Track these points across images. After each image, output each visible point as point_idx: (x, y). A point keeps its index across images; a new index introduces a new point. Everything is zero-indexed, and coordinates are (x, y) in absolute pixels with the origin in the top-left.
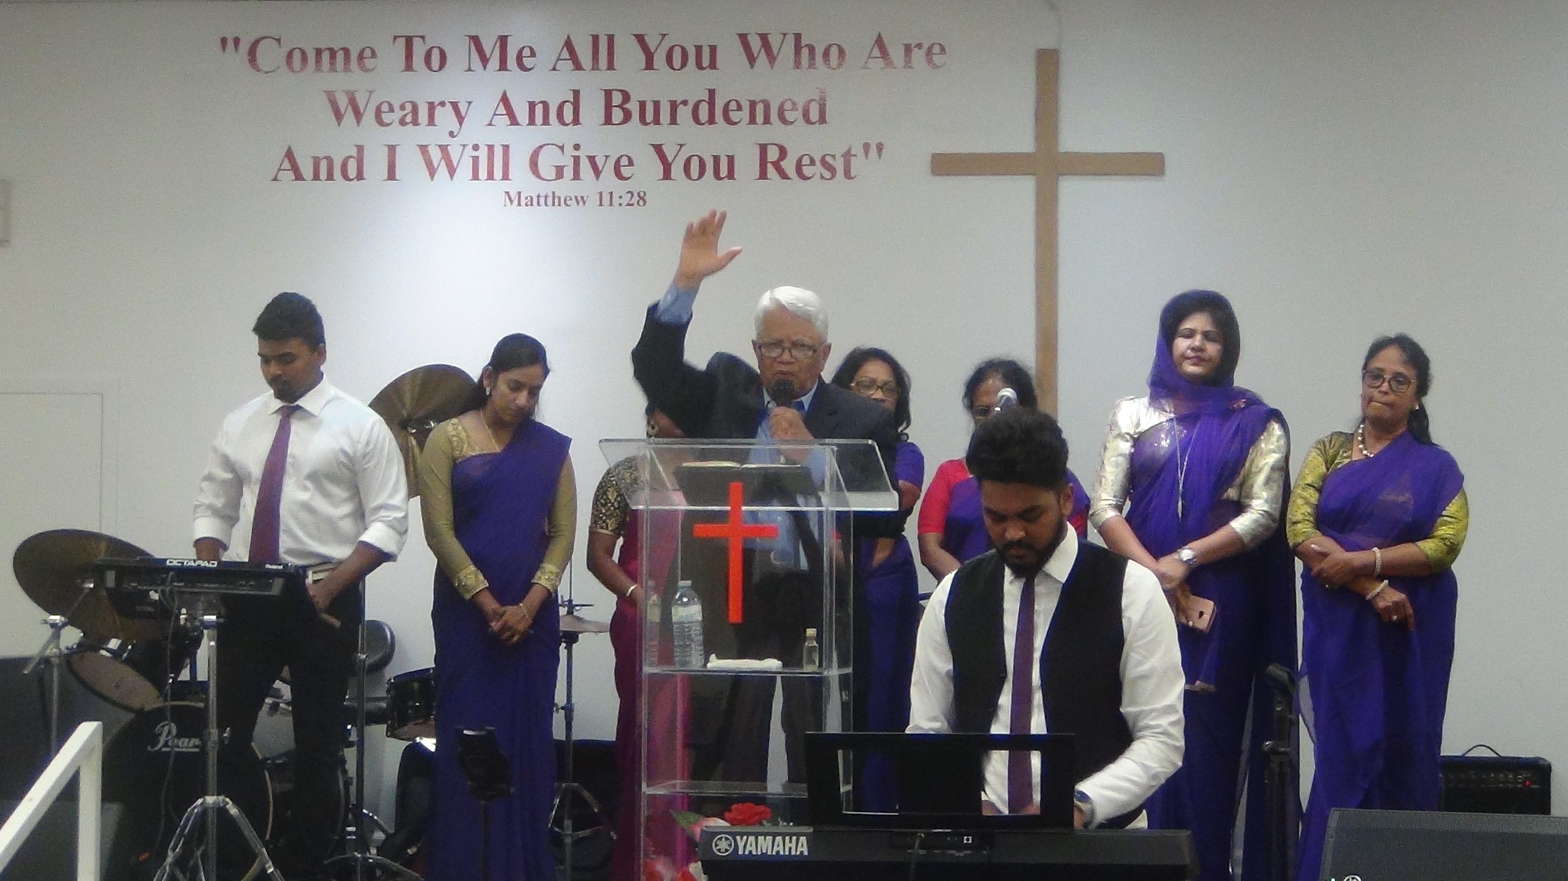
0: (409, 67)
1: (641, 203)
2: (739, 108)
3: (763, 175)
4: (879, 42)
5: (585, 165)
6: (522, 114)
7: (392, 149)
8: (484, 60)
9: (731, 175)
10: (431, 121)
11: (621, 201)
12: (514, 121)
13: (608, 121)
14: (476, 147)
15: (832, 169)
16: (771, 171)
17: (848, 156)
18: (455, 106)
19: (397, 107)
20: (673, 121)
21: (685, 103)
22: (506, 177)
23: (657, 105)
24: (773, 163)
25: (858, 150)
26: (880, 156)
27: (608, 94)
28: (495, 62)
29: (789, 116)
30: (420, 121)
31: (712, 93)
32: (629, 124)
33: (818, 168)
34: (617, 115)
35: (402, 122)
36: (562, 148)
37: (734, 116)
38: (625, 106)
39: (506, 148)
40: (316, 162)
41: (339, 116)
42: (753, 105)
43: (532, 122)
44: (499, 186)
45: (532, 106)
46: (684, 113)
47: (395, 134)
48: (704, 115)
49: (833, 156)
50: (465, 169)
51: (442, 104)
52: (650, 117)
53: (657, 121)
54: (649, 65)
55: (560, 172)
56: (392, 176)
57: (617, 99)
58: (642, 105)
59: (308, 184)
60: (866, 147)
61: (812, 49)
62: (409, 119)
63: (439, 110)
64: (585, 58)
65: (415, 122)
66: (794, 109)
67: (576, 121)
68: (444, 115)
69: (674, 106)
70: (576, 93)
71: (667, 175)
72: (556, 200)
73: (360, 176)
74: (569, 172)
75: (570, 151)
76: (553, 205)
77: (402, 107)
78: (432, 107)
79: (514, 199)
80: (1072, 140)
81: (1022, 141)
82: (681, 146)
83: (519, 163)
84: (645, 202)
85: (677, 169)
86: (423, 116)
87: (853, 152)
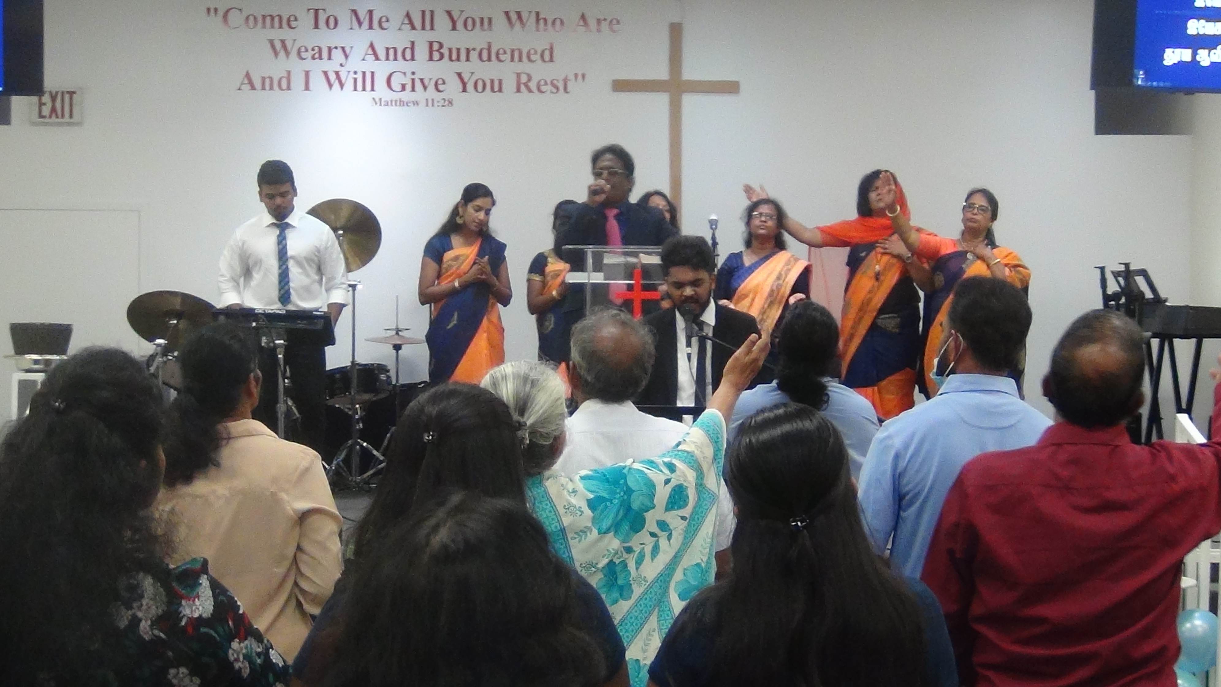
0: (316, 26)
1: (450, 105)
2: (505, 53)
3: (518, 90)
4: (583, 17)
5: (418, 84)
6: (382, 54)
7: (307, 74)
8: (360, 23)
9: (500, 90)
10: (330, 58)
11: (439, 104)
12: (377, 59)
13: (431, 59)
14: (355, 73)
15: (558, 89)
16: (523, 87)
17: (566, 81)
18: (343, 48)
19: (310, 49)
20: (468, 60)
21: (474, 49)
22: (373, 89)
23: (458, 50)
24: (524, 84)
25: (571, 77)
26: (583, 80)
27: (431, 44)
28: (366, 24)
29: (533, 57)
30: (323, 57)
31: (489, 44)
32: (443, 60)
33: (549, 87)
34: (436, 55)
35: (313, 58)
36: (405, 73)
37: (502, 57)
38: (441, 51)
39: (373, 73)
40: (263, 79)
41: (276, 54)
42: (513, 51)
43: (387, 59)
44: (368, 95)
45: (387, 49)
46: (474, 55)
47: (309, 64)
48: (485, 56)
49: (558, 81)
50: (349, 85)
51: (336, 48)
52: (454, 56)
53: (458, 59)
54: (454, 28)
55: (404, 87)
56: (307, 88)
57: (436, 46)
58: (450, 50)
59: (259, 93)
60: (576, 75)
61: (545, 20)
62: (317, 56)
63: (334, 52)
64: (418, 23)
65: (320, 58)
66: (536, 53)
67: (413, 59)
68: (337, 55)
69: (468, 51)
70: (413, 43)
71: (464, 90)
72: (402, 103)
73: (289, 88)
74: (409, 87)
75: (409, 76)
76: (400, 105)
77: (313, 50)
78: (330, 50)
79: (377, 102)
80: (689, 73)
81: (662, 73)
82: (472, 73)
83: (381, 82)
84: (452, 105)
85: (470, 87)
86: (325, 54)
87: (568, 78)
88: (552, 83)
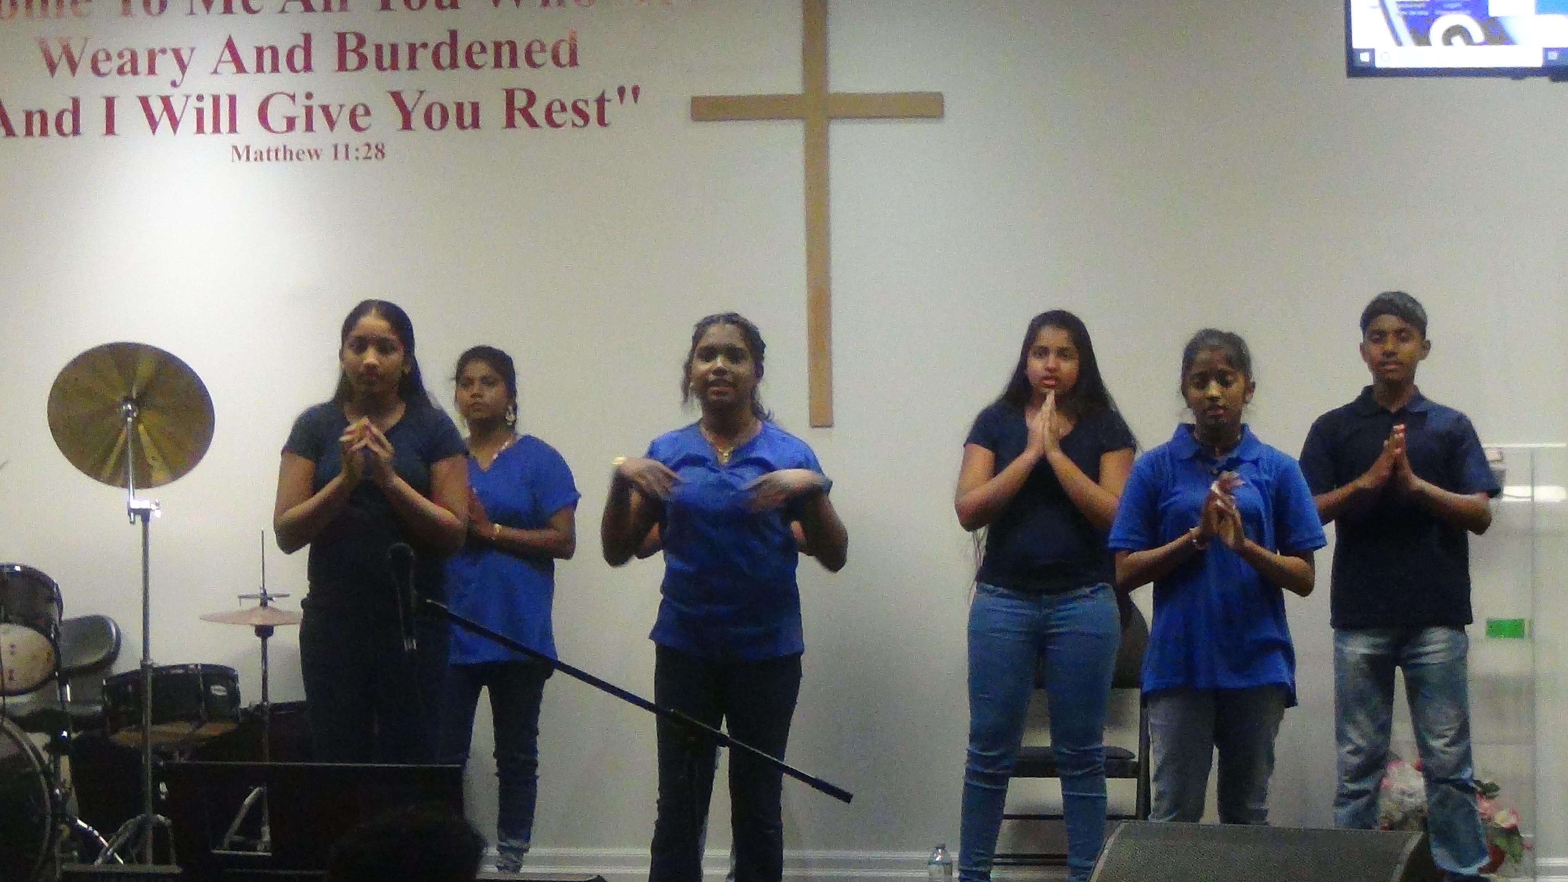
0: (126, 10)
1: (380, 155)
2: (483, 49)
3: (510, 123)
5: (318, 117)
6: (249, 61)
7: (110, 101)
8: (208, 2)
9: (475, 124)
10: (152, 71)
11: (357, 154)
12: (240, 68)
13: (342, 66)
14: (200, 98)
15: (585, 117)
16: (519, 118)
17: (601, 101)
18: (177, 53)
19: (114, 55)
20: (412, 65)
21: (424, 45)
22: (233, 129)
23: (394, 48)
24: (520, 110)
25: (612, 94)
26: (636, 101)
27: (342, 38)
28: (219, 4)
29: (538, 58)
30: (139, 70)
31: (454, 35)
32: (365, 70)
33: (570, 115)
34: (352, 60)
35: (121, 71)
36: (293, 98)
37: (477, 59)
38: (361, 50)
39: (232, 99)
40: (29, 115)
41: (52, 67)
42: (498, 46)
43: (260, 68)
44: (225, 139)
45: (260, 52)
46: (424, 57)
47: (112, 85)
48: (445, 59)
49: (586, 102)
50: (188, 121)
51: (163, 51)
52: (387, 61)
53: (394, 66)
54: (386, 4)
55: (291, 123)
56: (110, 129)
57: (351, 42)
58: (379, 48)
59: (21, 139)
60: (621, 91)
62: (127, 68)
63: (159, 59)
65: (135, 71)
66: (543, 49)
67: (308, 67)
68: (166, 64)
69: (413, 49)
70: (307, 38)
71: (407, 125)
72: (288, 154)
73: (76, 131)
74: (301, 123)
75: (301, 100)
76: (285, 158)
77: (120, 55)
78: (152, 54)
79: (243, 153)
80: (843, 81)
81: (789, 82)
82: (421, 92)
83: (247, 115)
84: (383, 155)
85: (417, 119)
86: (143, 64)
87: (606, 97)
88: (575, 109)
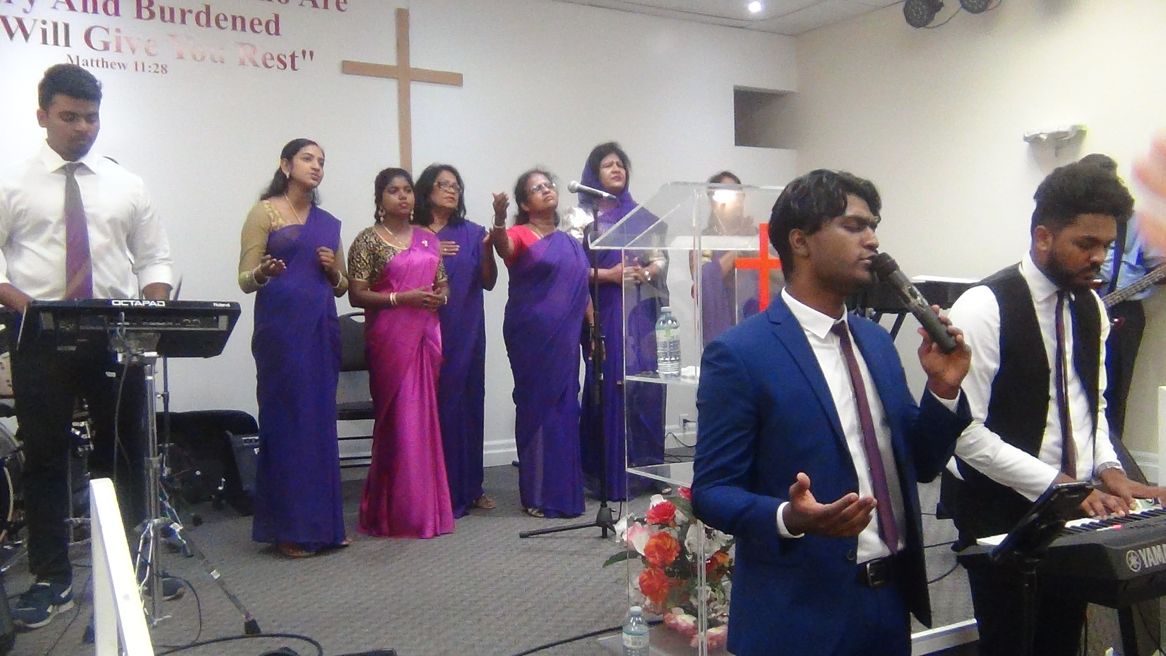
1: (164, 71)
2: (226, 19)
3: (242, 62)
5: (125, 44)
6: (78, 4)
9: (222, 60)
11: (150, 69)
12: (71, 9)
13: (139, 16)
14: (44, 22)
15: (284, 64)
16: (247, 60)
17: (293, 57)
20: (183, 21)
22: (67, 44)
23: (172, 11)
24: (248, 56)
25: (299, 54)
26: (312, 59)
29: (257, 28)
31: (208, 8)
32: (153, 20)
33: (276, 62)
34: (145, 13)
36: (107, 30)
37: (223, 24)
38: (150, 8)
39: (67, 26)
42: (234, 18)
43: (85, 10)
44: (62, 50)
46: (190, 18)
48: (203, 21)
49: (284, 56)
50: (36, 36)
52: (167, 17)
53: (172, 20)
55: (106, 46)
57: (145, 3)
58: (162, 10)
60: (304, 53)
66: (260, 24)
67: (117, 13)
69: (183, 12)
71: (180, 56)
72: (105, 64)
74: (113, 47)
75: (113, 33)
76: (103, 66)
80: (416, 62)
81: (390, 59)
82: (189, 38)
83: (77, 37)
84: (166, 72)
85: (187, 53)
87: (296, 55)
88: (280, 60)
